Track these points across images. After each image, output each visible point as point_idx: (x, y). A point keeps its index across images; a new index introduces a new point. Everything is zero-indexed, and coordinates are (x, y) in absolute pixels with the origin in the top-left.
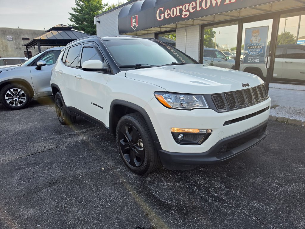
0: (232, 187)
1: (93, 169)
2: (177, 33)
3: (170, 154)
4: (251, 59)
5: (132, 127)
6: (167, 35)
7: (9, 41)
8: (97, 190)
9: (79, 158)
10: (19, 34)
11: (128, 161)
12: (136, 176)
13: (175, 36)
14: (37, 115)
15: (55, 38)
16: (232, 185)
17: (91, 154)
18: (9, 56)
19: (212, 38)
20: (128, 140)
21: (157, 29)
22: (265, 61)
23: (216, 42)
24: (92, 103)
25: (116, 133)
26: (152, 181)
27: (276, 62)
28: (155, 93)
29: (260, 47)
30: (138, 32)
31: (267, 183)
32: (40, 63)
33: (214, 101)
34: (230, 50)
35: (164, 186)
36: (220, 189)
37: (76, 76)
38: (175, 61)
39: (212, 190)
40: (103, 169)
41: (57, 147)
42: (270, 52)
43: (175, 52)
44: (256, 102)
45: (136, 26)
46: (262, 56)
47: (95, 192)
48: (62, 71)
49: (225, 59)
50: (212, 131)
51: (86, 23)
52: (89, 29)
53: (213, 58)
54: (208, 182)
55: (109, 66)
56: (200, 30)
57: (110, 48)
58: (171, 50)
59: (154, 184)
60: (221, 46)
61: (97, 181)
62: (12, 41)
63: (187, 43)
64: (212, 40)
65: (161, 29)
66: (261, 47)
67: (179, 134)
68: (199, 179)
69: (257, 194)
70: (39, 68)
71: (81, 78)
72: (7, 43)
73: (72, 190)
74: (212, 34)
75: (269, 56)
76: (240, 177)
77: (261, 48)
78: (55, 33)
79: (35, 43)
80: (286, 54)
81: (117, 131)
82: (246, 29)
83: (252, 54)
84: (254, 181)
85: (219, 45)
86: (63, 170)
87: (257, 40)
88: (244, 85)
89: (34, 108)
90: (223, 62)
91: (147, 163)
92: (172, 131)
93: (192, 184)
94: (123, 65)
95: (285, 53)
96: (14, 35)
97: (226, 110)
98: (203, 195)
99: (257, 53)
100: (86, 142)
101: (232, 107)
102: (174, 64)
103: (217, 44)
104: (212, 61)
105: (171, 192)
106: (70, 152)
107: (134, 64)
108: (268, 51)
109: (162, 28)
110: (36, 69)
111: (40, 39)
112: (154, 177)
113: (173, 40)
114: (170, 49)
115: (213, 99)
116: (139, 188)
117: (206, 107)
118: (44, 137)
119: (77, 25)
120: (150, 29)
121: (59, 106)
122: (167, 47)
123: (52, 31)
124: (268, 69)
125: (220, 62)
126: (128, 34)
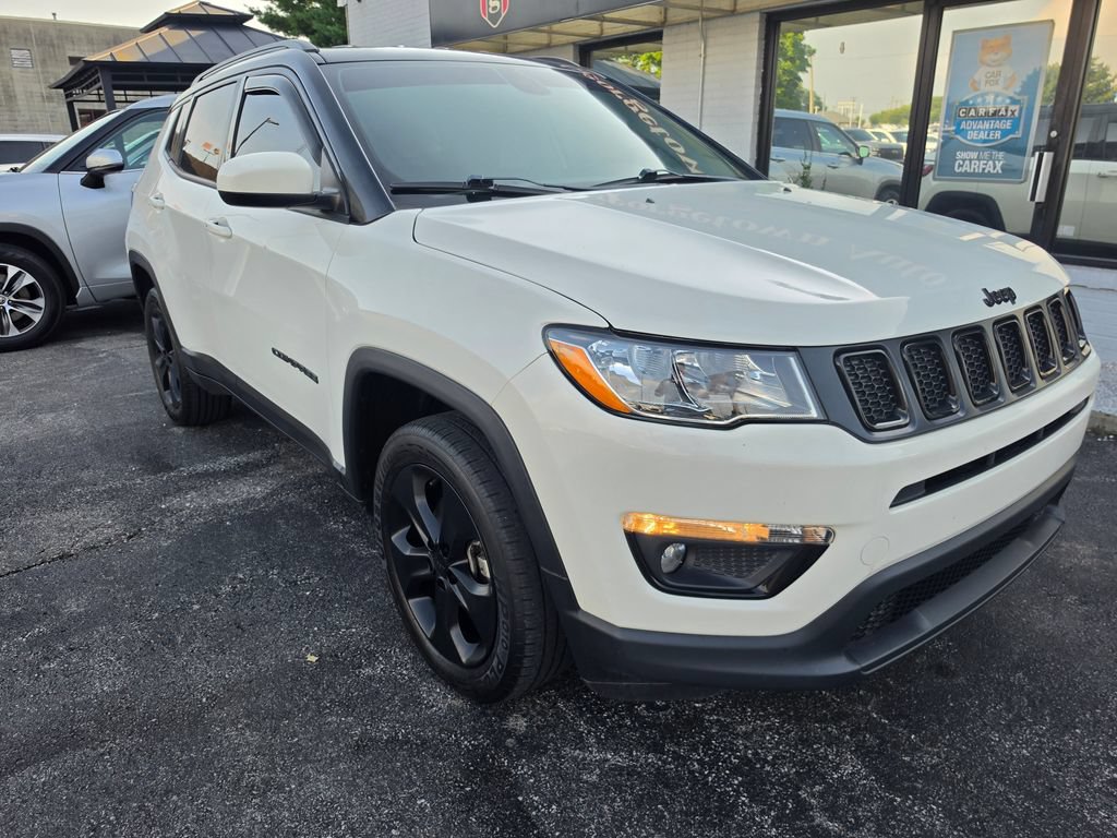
0: (909, 779)
1: (267, 661)
2: (669, 48)
3: (618, 635)
4: (970, 160)
5: (439, 483)
6: (628, 54)
7: (18, 69)
8: (266, 782)
9: (217, 596)
10: (55, 42)
11: (425, 629)
12: (458, 703)
13: (659, 64)
14: (84, 379)
15: (172, 59)
16: (909, 766)
17: (274, 574)
18: (19, 129)
19: (800, 74)
20: (425, 539)
21: (590, 28)
22: (1027, 171)
23: (815, 89)
24: (274, 351)
25: (375, 502)
26: (533, 737)
27: (1073, 174)
28: (550, 333)
29: (1009, 113)
30: (513, 37)
31: (1069, 760)
32: (97, 159)
33: (849, 379)
34: (868, 123)
35: (584, 766)
36: (853, 790)
37: (211, 223)
38: (657, 165)
39: (813, 796)
40: (313, 659)
41: (130, 537)
42: (1054, 134)
43: (659, 126)
44: (1042, 378)
45: (499, 14)
46: (1015, 148)
47: (255, 797)
48: (162, 199)
49: (854, 154)
50: (829, 534)
51: (318, 5)
52: (329, 27)
53: (809, 152)
54: (796, 749)
55: (343, 183)
56: (763, 37)
57: (352, 97)
58: (642, 116)
59: (541, 754)
60: (834, 107)
61: (275, 731)
62: (31, 70)
63: (705, 88)
64: (800, 79)
65: (601, 25)
66: (1013, 112)
67: (665, 541)
68: (754, 730)
69: (1032, 828)
70: (95, 180)
71: (227, 233)
72: (12, 78)
73: (152, 776)
74: (801, 57)
75: (1048, 150)
76: (940, 722)
77: (1016, 114)
78: (178, 37)
79: (93, 74)
80: (1103, 141)
81: (377, 491)
82: (954, 32)
83: (972, 140)
84: (1011, 749)
85: (827, 103)
86: (131, 660)
87: (1001, 80)
88: (993, 298)
89: (78, 345)
90: (846, 168)
91: (508, 662)
92: (631, 526)
93: (718, 758)
94: (409, 178)
95: (1100, 139)
96: (38, 45)
97: (909, 429)
98: (773, 825)
99: (998, 134)
100: (260, 512)
101: (938, 410)
102: (649, 177)
103: (818, 98)
104: (807, 163)
105: (618, 804)
106: (181, 565)
107: (463, 178)
108: (1045, 129)
109: (606, 24)
110: (85, 183)
111: (110, 59)
112: (542, 713)
113: (653, 78)
114: (635, 109)
115: (845, 370)
116: (468, 776)
117: (808, 410)
118: (89, 484)
119: (282, 14)
120: (556, 27)
121: (162, 349)
122: (626, 102)
123: (164, 30)
124: (1037, 203)
125: (834, 168)
126: (468, 45)
